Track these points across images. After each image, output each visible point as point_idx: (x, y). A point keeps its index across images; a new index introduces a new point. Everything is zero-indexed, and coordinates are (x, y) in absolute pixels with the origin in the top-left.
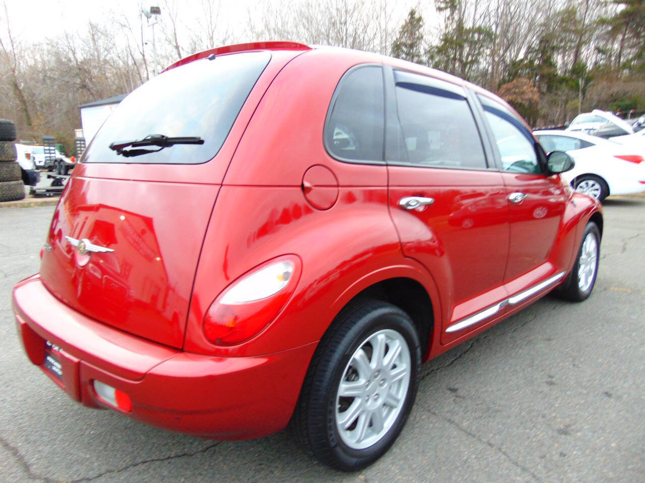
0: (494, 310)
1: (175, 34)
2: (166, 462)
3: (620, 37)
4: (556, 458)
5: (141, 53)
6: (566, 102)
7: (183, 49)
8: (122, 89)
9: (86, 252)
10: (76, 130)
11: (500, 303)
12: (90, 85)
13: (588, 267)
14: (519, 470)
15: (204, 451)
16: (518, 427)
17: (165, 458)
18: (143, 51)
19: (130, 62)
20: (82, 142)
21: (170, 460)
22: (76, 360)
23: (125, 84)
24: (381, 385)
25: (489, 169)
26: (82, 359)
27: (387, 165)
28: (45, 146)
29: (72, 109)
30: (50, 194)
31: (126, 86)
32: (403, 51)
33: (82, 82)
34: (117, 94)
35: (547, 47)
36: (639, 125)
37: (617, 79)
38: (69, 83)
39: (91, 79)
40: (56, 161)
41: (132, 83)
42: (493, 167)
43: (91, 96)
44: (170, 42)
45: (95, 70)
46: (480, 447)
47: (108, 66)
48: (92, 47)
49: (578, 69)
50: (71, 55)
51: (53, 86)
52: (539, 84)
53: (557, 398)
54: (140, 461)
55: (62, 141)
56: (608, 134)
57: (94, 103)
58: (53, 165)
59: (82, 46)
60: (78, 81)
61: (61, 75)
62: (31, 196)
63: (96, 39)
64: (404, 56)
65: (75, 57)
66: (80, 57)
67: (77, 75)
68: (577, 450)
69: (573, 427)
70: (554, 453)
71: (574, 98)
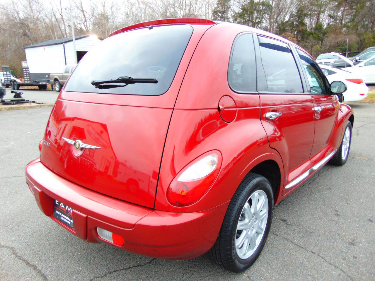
0: (306, 174)
1: (81, 3)
2: (129, 270)
3: (342, 9)
4: (351, 259)
5: (60, 14)
6: (312, 47)
7: (86, 12)
8: (49, 36)
9: (80, 148)
10: (22, 62)
11: (309, 170)
12: (29, 33)
13: (346, 146)
14: (333, 268)
15: (150, 263)
16: (326, 242)
17: (127, 268)
18: (62, 13)
19: (54, 20)
20: (27, 70)
21: (130, 269)
22: (84, 215)
23: (51, 33)
24: (255, 222)
25: (305, 93)
26: (88, 215)
27: (259, 94)
28: (3, 72)
29: (18, 48)
30: (13, 103)
31: (52, 34)
32: (218, 16)
33: (23, 32)
34: (47, 40)
35: (301, 14)
36: (356, 61)
37: (340, 33)
38: (16, 33)
39: (29, 30)
40: (11, 81)
41: (56, 33)
42: (307, 92)
43: (30, 40)
44: (78, 8)
45: (31, 25)
46: (308, 254)
47: (39, 22)
48: (29, 10)
49: (319, 27)
50: (16, 15)
51: (5, 34)
52: (297, 36)
53: (343, 223)
54: (113, 270)
55: (13, 68)
56: (340, 66)
57: (32, 45)
58: (9, 83)
59: (23, 10)
60: (21, 31)
61: (11, 28)
62: (1, 104)
63: (31, 5)
64: (219, 18)
65: (18, 16)
66: (22, 16)
67: (21, 27)
68: (362, 254)
69: (356, 241)
70: (350, 256)
71: (317, 45)
